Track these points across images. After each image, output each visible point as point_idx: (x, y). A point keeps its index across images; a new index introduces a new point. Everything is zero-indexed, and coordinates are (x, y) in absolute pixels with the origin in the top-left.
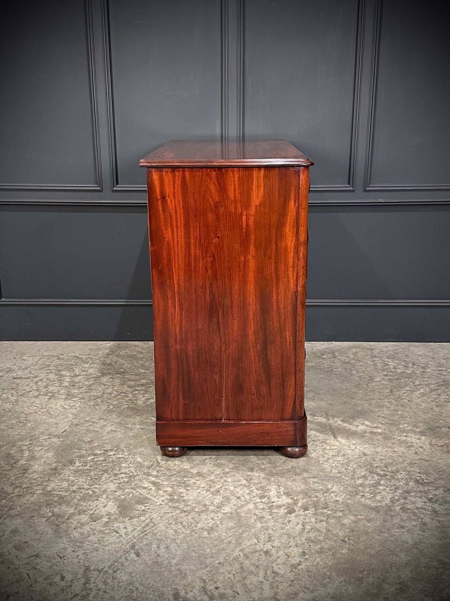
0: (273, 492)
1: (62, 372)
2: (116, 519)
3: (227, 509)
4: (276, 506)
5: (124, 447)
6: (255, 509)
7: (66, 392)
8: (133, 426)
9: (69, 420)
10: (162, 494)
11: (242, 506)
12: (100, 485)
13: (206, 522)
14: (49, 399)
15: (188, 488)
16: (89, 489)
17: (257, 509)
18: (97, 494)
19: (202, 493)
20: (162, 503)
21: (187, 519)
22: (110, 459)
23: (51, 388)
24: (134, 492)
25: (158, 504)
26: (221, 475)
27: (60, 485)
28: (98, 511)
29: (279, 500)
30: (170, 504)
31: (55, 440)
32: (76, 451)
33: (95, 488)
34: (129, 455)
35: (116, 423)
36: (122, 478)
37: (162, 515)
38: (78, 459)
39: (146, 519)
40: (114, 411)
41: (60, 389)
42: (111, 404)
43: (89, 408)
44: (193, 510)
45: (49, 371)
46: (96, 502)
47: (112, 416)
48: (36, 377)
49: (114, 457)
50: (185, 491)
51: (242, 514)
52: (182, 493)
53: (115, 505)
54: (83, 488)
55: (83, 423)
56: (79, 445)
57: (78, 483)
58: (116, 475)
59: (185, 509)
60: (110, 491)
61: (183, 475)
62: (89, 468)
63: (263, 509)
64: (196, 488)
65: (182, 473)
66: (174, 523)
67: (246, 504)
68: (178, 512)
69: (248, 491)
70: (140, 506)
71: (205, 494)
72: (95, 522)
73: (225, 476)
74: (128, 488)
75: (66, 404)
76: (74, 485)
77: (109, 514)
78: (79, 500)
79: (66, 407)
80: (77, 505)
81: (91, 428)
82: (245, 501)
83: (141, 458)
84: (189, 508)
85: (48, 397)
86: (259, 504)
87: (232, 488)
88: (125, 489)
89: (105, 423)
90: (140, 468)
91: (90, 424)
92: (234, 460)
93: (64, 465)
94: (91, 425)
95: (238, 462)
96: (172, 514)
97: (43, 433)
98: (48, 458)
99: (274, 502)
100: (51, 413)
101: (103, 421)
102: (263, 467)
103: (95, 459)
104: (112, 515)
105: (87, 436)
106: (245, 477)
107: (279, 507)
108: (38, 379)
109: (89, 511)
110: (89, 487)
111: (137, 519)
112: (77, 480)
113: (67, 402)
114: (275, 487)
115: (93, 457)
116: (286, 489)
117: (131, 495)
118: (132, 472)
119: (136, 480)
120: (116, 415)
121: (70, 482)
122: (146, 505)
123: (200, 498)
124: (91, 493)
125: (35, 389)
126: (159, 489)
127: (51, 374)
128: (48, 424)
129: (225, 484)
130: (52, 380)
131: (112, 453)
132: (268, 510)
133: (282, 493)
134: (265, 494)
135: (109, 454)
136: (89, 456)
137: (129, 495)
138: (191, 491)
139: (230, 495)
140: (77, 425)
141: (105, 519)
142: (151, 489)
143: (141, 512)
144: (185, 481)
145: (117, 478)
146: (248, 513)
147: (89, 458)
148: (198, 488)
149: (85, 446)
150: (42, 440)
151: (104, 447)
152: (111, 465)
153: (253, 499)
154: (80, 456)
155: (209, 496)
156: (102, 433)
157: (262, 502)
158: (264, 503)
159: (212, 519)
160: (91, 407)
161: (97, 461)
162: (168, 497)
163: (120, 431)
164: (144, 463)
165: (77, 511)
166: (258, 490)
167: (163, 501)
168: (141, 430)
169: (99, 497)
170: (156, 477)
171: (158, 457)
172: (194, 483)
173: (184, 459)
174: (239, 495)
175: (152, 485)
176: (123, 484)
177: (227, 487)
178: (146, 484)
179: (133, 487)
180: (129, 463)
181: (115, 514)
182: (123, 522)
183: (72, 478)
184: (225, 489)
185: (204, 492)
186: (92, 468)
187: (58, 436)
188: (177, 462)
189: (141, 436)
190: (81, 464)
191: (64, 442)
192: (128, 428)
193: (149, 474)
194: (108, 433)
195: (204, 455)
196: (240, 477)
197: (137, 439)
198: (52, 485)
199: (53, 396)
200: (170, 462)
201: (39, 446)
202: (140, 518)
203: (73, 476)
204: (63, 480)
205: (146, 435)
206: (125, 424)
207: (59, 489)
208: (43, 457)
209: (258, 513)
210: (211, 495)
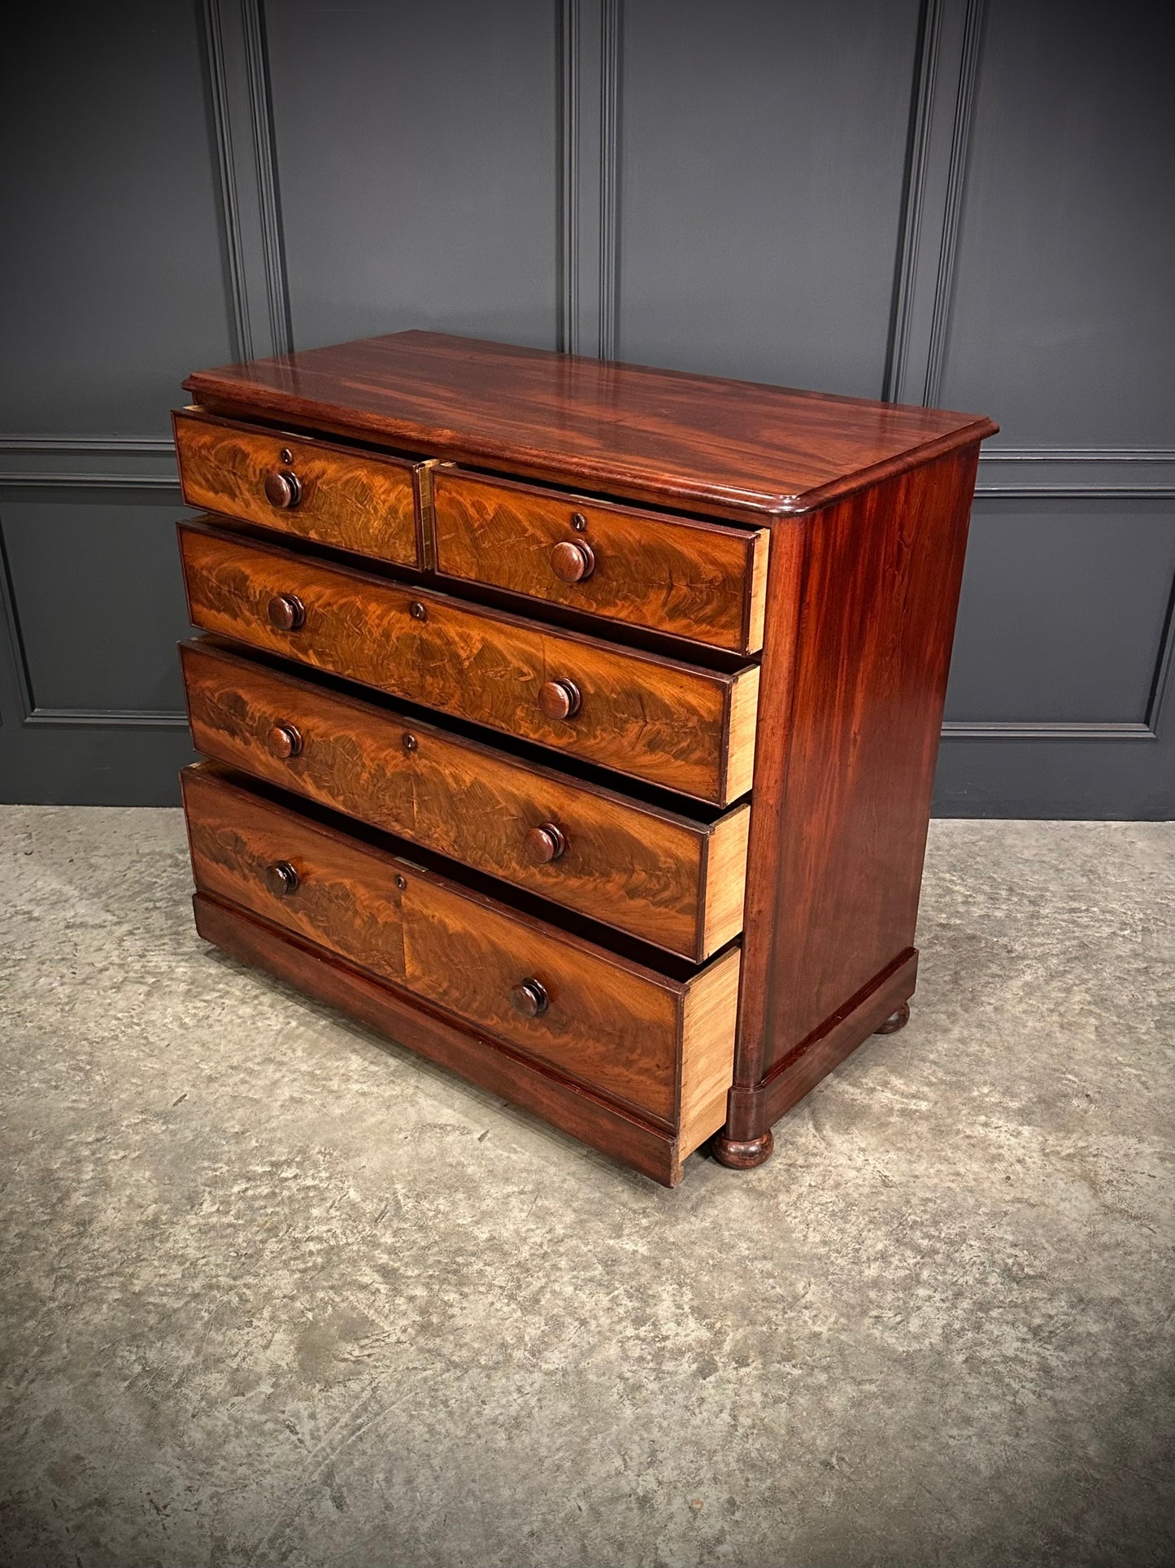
0: (666, 1304)
1: (182, 909)
2: (291, 1388)
3: (555, 1359)
4: (672, 1351)
5: (320, 1152)
6: (622, 1358)
7: (189, 974)
8: (344, 1086)
9: (192, 1063)
10: (403, 1307)
11: (592, 1349)
12: (257, 1275)
13: (503, 1401)
14: (149, 994)
15: (466, 1290)
16: (231, 1288)
17: (627, 1359)
18: (249, 1306)
19: (498, 1305)
20: (403, 1338)
21: (460, 1388)
22: (286, 1193)
23: (154, 960)
24: (337, 1299)
25: (393, 1339)
26: (545, 1248)
27: (164, 1275)
29: (680, 1330)
30: (421, 1341)
31: (156, 1127)
32: (206, 1164)
34: (330, 1178)
35: (303, 1074)
36: (311, 1253)
37: (400, 1377)
38: (208, 1189)
39: (363, 1390)
40: (299, 1036)
41: (174, 964)
42: (295, 1012)
43: (240, 1026)
44: (475, 1359)
45: (151, 905)
46: (246, 1330)
47: (294, 1051)
48: (120, 923)
49: (294, 1187)
50: (457, 1296)
51: (590, 1377)
52: (451, 1306)
53: (291, 1342)
54: (218, 1288)
55: (226, 1075)
56: (214, 1145)
57: (207, 1269)
58: (296, 1243)
59: (455, 1358)
60: (281, 1295)
61: (455, 1247)
62: (233, 1220)
63: (641, 1359)
64: (482, 1289)
65: (454, 1240)
66: (427, 1401)
67: (601, 1344)
68: (439, 1366)
69: (605, 1301)
70: (349, 1347)
71: (506, 1309)
72: (243, 1395)
73: (554, 1252)
74: (323, 1288)
75: (187, 1011)
76: (195, 1276)
77: (275, 1372)
78: (206, 1325)
79: (187, 1020)
80: (202, 1339)
81: (244, 1090)
82: (599, 1332)
83: (357, 1187)
84: (464, 1353)
85: (146, 988)
86: (631, 1342)
87: (569, 1290)
88: (316, 1289)
89: (278, 1075)
90: (354, 1221)
91: (242, 1076)
92: (578, 1199)
93: (176, 1211)
94: (243, 1082)
95: (587, 1207)
96: (424, 1374)
97: (128, 1106)
98: (138, 1186)
99: (668, 1337)
100: (152, 1039)
101: (271, 1068)
102: (644, 1222)
103: (250, 1193)
104: (283, 1374)
105: (233, 1118)
106: (600, 1256)
107: (679, 1353)
108: (124, 928)
109: (229, 1361)
110: (232, 1282)
111: (341, 1388)
112: (204, 1261)
113: (190, 1006)
114: (671, 1288)
115: (244, 1186)
116: (697, 1294)
117: (330, 1309)
118: (335, 1236)
119: (342, 1262)
120: (303, 1049)
121: (187, 1265)
122: (364, 1342)
123: (493, 1321)
125: (117, 961)
126: (396, 1292)
127: (155, 914)
128: (143, 1075)
129: (552, 1278)
130: (158, 932)
131: (289, 1173)
132: (651, 1365)
133: (687, 1308)
134: (648, 1311)
135: (284, 1175)
136: (235, 1181)
137: (324, 1309)
138: (471, 1297)
139: (563, 1312)
140: (211, 1079)
141: (266, 1388)
142: (379, 1291)
143: (352, 1366)
144: (458, 1264)
145: (298, 1253)
146: (604, 1374)
147: (236, 1189)
148: (490, 1287)
149: (226, 1148)
150: (127, 1126)
151: (272, 1153)
152: (287, 1211)
153: (618, 1328)
154: (214, 1183)
155: (515, 1316)
156: (268, 1107)
157: (638, 1337)
158: (643, 1340)
159: (519, 1390)
160: (245, 1022)
161: (255, 1198)
162: (418, 1318)
163: (311, 1101)
164: (364, 1205)
165: (201, 1358)
166: (630, 1297)
167: (405, 1331)
168: (362, 1099)
169: (253, 1315)
170: (392, 1251)
171: (398, 1186)
172: (480, 1272)
173: (460, 1196)
174: (584, 1313)
175: (380, 1279)
176: (313, 1273)
177: (557, 1287)
178: (368, 1276)
179: (335, 1282)
180: (328, 1205)
181: (290, 1371)
182: (308, 1399)
183: (191, 1252)
184: (554, 1292)
185: (503, 1306)
186: (240, 1222)
187: (165, 1117)
188: (442, 1204)
189: (360, 1118)
190: (216, 1207)
191: (178, 1136)
192: (331, 1092)
193: (374, 1243)
194: (282, 1106)
195: (507, 1181)
196: (590, 1254)
197: (351, 1128)
198: (145, 1276)
199: (156, 986)
200: (425, 1204)
201: (119, 1147)
202: (348, 1384)
203: (196, 1245)
204: (171, 1258)
205: (373, 1115)
206: (325, 1079)
207: (161, 1289)
208: (128, 1184)
209: (629, 1375)
210: (519, 1313)
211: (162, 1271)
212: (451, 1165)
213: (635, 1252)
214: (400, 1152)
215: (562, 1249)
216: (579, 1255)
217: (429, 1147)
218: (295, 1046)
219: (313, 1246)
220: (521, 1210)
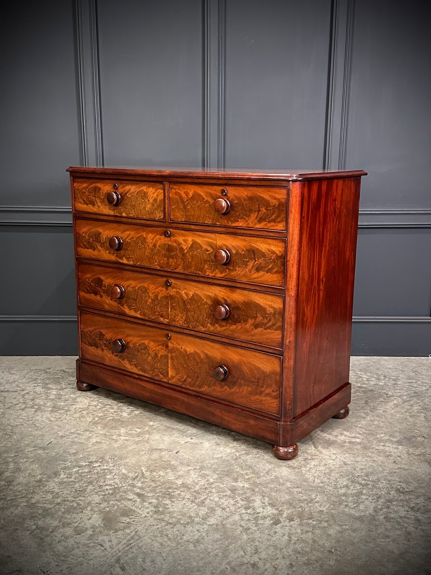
0: (258, 502)
1: (49, 385)
2: (101, 532)
3: (212, 521)
4: (261, 517)
5: (109, 458)
6: (241, 520)
7: (52, 405)
8: (118, 438)
9: (54, 432)
10: (147, 506)
11: (228, 517)
12: (84, 497)
13: (192, 534)
14: (36, 411)
15: (173, 500)
16: (73, 501)
17: (243, 520)
18: (81, 506)
19: (187, 504)
20: (147, 515)
21: (173, 531)
22: (95, 471)
23: (37, 401)
24: (119, 504)
25: (143, 516)
26: (206, 486)
27: (45, 497)
28: (82, 524)
29: (264, 510)
30: (155, 516)
31: (40, 452)
32: (61, 463)
33: (79, 500)
34: (114, 466)
35: (101, 434)
36: (107, 490)
37: (147, 528)
38: (62, 470)
39: (131, 532)
40: (99, 423)
41: (46, 402)
42: (97, 416)
43: (74, 420)
44: (178, 521)
45: (36, 385)
46: (80, 514)
47: (97, 427)
48: (23, 390)
49: (99, 469)
50: (170, 502)
51: (228, 526)
52: (168, 505)
53: (100, 517)
54: (68, 501)
55: (69, 435)
56: (64, 457)
57: (63, 495)
58: (100, 486)
59: (170, 521)
60: (95, 503)
61: (168, 486)
62: (73, 480)
63: (249, 520)
64: (181, 499)
65: (167, 484)
66: (159, 535)
67: (231, 515)
68: (163, 524)
69: (232, 502)
70: (125, 519)
71: (190, 505)
72: (80, 535)
73: (210, 487)
74: (113, 501)
75: (52, 416)
76: (58, 497)
77: (93, 527)
78: (64, 513)
79: (52, 419)
80: (62, 517)
81: (76, 440)
82: (230, 512)
83: (125, 469)
84: (174, 519)
85: (34, 410)
86: (244, 515)
87: (217, 499)
88: (110, 501)
89: (91, 435)
90: (125, 479)
91: (75, 435)
92: (218, 471)
93: (49, 477)
94: (76, 437)
95: (222, 473)
96: (157, 526)
97: (28, 445)
98: (33, 470)
99: (260, 513)
100: (37, 425)
101: (88, 433)
102: (247, 477)
103: (80, 471)
104: (97, 528)
105: (72, 448)
106: (229, 488)
107: (264, 518)
108: (25, 392)
109: (74, 524)
110: (74, 499)
111: (122, 532)
112: (62, 493)
113: (53, 415)
114: (259, 498)
115: (78, 469)
116: (271, 499)
117: (116, 507)
118: (117, 484)
119: (120, 492)
120: (101, 427)
121: (55, 494)
122: (131, 517)
123: (185, 509)
124: (75, 505)
125: (22, 401)
126: (144, 501)
127: (38, 388)
128: (34, 436)
129: (210, 495)
130: (39, 393)
131: (97, 465)
132: (253, 521)
133: (267, 504)
134: (250, 505)
135: (94, 465)
136: (74, 467)
137: (114, 507)
138: (176, 502)
139: (215, 506)
140: (62, 437)
141: (90, 532)
142: (136, 501)
143: (126, 524)
144: (169, 492)
145: (102, 490)
146: (234, 525)
147: (74, 470)
148: (184, 499)
149: (70, 458)
150: (28, 452)
151: (89, 459)
152: (96, 476)
153: (238, 510)
154: (65, 468)
155: (195, 508)
156: (87, 445)
157: (247, 513)
158: (249, 514)
159: (198, 531)
160: (76, 419)
161: (82, 473)
162: (153, 509)
163: (104, 442)
164: (129, 474)
165: (61, 523)
166: (243, 500)
167: (148, 513)
168: (126, 442)
169: (83, 509)
170: (141, 488)
171: (143, 468)
172: (179, 494)
173: (168, 471)
174: (224, 506)
175: (137, 497)
176: (108, 496)
177: (212, 498)
178: (131, 496)
179: (117, 498)
180: (114, 474)
181: (100, 527)
182: (108, 535)
183: (56, 490)
184: (210, 500)
185: (189, 504)
186: (77, 480)
187: (44, 449)
188: (161, 473)
189: (126, 447)
190: (66, 476)
191: (49, 454)
192: (113, 439)
193: (133, 486)
194: (93, 444)
195: (188, 465)
196: (225, 488)
197: (122, 450)
198: (37, 497)
199: (39, 409)
200: (155, 474)
201: (25, 458)
202: (125, 530)
203: (58, 488)
204: (47, 492)
205: (131, 446)
206: (110, 436)
207: (43, 502)
208: (28, 469)
209: (244, 525)
210: (196, 507)
211: (44, 496)
212: (164, 461)
213: (243, 487)
214: (143, 457)
215: (213, 486)
216: (220, 488)
217: (155, 456)
218: (97, 426)
219: (107, 487)
220: (195, 475)
